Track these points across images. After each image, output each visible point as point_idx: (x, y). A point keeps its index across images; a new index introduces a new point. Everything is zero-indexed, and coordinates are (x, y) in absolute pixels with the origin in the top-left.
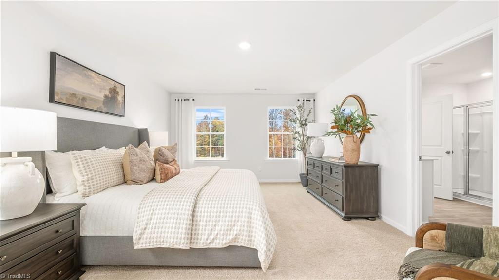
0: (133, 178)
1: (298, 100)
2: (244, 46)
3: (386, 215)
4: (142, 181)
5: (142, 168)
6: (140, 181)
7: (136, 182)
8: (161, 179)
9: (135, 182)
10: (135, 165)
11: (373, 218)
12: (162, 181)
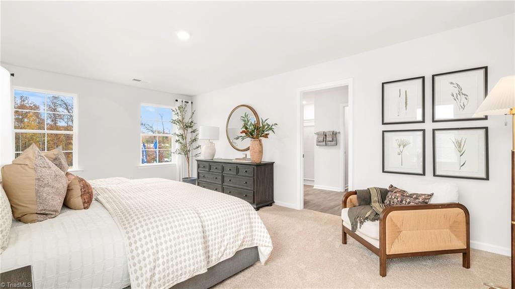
0: (41, 208)
1: (177, 100)
2: (183, 36)
3: (278, 201)
4: (56, 211)
5: (57, 188)
6: (53, 211)
7: (46, 214)
8: (84, 203)
9: (43, 214)
10: (48, 185)
11: (271, 205)
12: (86, 205)
